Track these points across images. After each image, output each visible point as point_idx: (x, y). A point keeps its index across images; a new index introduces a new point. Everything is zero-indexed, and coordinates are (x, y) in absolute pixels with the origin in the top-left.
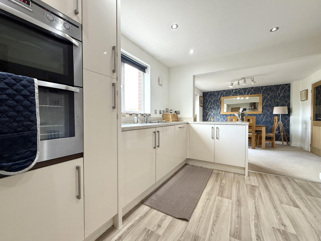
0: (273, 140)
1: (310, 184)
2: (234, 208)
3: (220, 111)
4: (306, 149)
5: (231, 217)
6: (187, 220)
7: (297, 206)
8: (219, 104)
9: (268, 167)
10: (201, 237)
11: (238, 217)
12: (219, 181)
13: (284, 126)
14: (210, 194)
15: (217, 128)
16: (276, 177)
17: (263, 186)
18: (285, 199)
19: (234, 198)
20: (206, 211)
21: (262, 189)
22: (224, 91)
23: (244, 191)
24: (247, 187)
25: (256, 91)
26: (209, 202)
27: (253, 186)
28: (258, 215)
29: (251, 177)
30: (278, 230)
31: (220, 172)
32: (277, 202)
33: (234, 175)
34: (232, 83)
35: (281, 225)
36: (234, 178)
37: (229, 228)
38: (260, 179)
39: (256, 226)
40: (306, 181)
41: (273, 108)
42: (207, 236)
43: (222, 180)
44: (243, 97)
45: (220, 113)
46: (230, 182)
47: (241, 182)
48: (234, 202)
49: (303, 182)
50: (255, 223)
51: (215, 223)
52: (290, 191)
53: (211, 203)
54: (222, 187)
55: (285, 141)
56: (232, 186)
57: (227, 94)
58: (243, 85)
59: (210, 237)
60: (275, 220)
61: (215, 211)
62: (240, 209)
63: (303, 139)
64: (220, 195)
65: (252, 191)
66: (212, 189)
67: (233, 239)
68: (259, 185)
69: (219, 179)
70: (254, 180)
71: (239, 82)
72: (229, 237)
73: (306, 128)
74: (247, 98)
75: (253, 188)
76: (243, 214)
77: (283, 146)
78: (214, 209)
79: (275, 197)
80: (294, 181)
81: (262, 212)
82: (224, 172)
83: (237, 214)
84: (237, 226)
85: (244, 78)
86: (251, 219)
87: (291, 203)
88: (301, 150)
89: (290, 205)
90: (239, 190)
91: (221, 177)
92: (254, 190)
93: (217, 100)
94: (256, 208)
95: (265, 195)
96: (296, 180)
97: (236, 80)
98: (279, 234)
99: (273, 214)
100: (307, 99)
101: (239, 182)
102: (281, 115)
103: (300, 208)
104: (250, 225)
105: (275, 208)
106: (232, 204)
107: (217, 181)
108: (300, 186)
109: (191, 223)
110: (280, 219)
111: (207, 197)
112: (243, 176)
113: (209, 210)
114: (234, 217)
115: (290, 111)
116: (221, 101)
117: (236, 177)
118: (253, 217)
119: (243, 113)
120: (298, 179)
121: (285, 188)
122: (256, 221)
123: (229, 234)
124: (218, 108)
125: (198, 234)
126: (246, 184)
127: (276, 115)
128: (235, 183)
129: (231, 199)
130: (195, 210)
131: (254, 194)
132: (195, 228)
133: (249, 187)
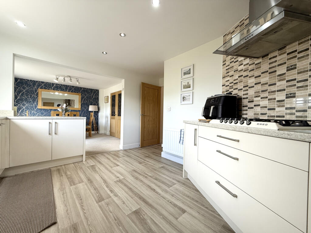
0: (90, 131)
1: (117, 152)
2: (89, 186)
3: (37, 104)
4: (108, 134)
5: (91, 193)
6: (55, 223)
7: (118, 165)
8: (35, 96)
9: (94, 150)
10: (78, 222)
11: (95, 189)
12: (63, 175)
13: (95, 119)
14: (62, 189)
15: (56, 123)
16: (102, 155)
17: (98, 163)
18: (112, 165)
19: (85, 180)
20: (69, 203)
21: (99, 165)
22: (43, 82)
23: (89, 172)
24: (89, 168)
25: (76, 90)
26: (66, 196)
27: (92, 166)
28: (105, 181)
29: (87, 161)
30: (117, 181)
31: (59, 167)
32: (109, 168)
33: (74, 164)
34: (57, 77)
35: (117, 178)
36: (76, 167)
37: (94, 200)
38: (94, 160)
39: (107, 187)
40: (115, 151)
41: (89, 106)
42: (82, 217)
43: (66, 173)
44: (62, 93)
45: (36, 107)
46: (74, 171)
47: (83, 167)
48: (87, 182)
49: (114, 152)
50: (106, 186)
51: (82, 204)
52: (112, 159)
53: (69, 195)
54: (69, 178)
55: (96, 130)
56: (78, 173)
57: (46, 86)
58: (68, 82)
59: (85, 215)
60: (114, 177)
61: (77, 198)
62: (93, 184)
63: (105, 128)
64: (72, 184)
65: (94, 170)
66: (62, 184)
67: (100, 203)
68: (95, 163)
69: (62, 173)
70: (91, 162)
71: (64, 79)
72: (97, 204)
73: (107, 121)
74: (66, 95)
75: (93, 167)
76: (97, 186)
77: (95, 134)
78: (75, 197)
79: (107, 166)
80: (111, 153)
81: (106, 177)
82: (63, 166)
83: (93, 188)
84: (98, 195)
85: (70, 77)
86: (102, 185)
87: (115, 165)
88: (105, 135)
89: (115, 167)
90: (85, 173)
91: (64, 171)
92: (95, 168)
93: (32, 91)
94: (101, 178)
95: (102, 168)
96: (112, 153)
97: (62, 76)
98: (118, 183)
99: (111, 175)
100: (108, 102)
101: (81, 168)
102: (94, 111)
103: (119, 166)
104: (104, 188)
105: (110, 172)
106: (86, 184)
107: (62, 176)
108: (114, 155)
109: (60, 222)
110: (115, 176)
111: (61, 193)
112: (81, 163)
113: (70, 200)
114: (93, 191)
115: (99, 109)
116: (38, 93)
117: (77, 166)
118: (103, 183)
119: (67, 108)
120: (112, 152)
121: (109, 159)
122: (106, 184)
123: (96, 203)
124: (34, 101)
125: (74, 222)
126: (87, 167)
127: (92, 112)
128: (79, 170)
129: (83, 182)
130: (57, 210)
131: (96, 170)
132: (68, 222)
133: (90, 167)
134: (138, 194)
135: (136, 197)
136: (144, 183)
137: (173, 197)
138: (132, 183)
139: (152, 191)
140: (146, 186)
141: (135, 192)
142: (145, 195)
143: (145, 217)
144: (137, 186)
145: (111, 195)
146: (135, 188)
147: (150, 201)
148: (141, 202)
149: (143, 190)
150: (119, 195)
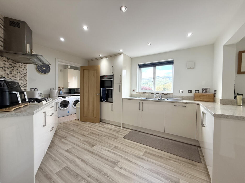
134: (94, 155)
135: (95, 152)
136: (91, 166)
137: (68, 157)
138: (103, 164)
139: (83, 159)
140: (89, 163)
141: (97, 156)
142: (89, 155)
143: (88, 145)
144: (97, 161)
145: (112, 151)
146: (98, 159)
147: (86, 152)
148: (91, 150)
149: (92, 159)
150: (107, 152)
